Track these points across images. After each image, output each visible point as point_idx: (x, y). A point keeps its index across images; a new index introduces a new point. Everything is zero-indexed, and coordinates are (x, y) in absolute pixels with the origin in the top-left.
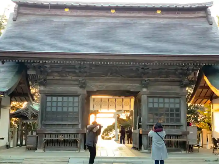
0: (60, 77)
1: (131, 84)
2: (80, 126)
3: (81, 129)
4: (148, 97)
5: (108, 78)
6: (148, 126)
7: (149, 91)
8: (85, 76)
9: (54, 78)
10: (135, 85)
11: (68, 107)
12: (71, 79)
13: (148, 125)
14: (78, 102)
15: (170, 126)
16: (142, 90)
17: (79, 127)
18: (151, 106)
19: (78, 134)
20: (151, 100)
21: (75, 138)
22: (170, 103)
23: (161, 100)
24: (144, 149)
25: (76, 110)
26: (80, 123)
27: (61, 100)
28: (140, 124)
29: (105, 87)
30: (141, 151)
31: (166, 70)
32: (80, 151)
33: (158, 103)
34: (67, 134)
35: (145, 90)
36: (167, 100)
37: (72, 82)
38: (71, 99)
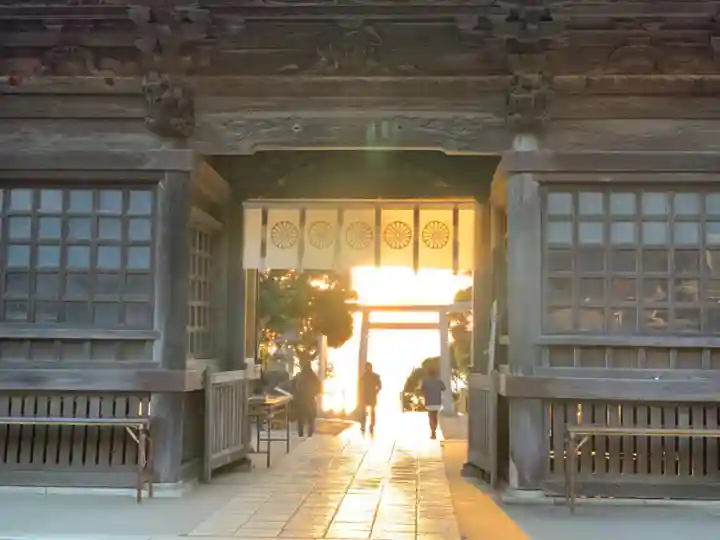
0: (48, 80)
1: (448, 115)
2: (157, 352)
3: (165, 370)
4: (542, 184)
5: (315, 79)
6: (546, 353)
7: (549, 152)
8: (190, 73)
9: (12, 82)
10: (470, 116)
11: (95, 245)
12: (108, 88)
13: (542, 346)
14: (152, 217)
15: (672, 355)
16: (509, 145)
17: (151, 358)
18: (560, 234)
19: (148, 394)
20: (560, 202)
21: (119, 421)
22: (672, 219)
23: (623, 202)
24: (523, 485)
25: (140, 260)
26: (157, 335)
27: (58, 208)
28: (505, 340)
29: (296, 129)
30: (505, 498)
31: (654, 28)
32: (156, 494)
33: (608, 220)
34: (89, 394)
35: (524, 144)
36: (655, 202)
37: (115, 107)
38: (112, 200)
